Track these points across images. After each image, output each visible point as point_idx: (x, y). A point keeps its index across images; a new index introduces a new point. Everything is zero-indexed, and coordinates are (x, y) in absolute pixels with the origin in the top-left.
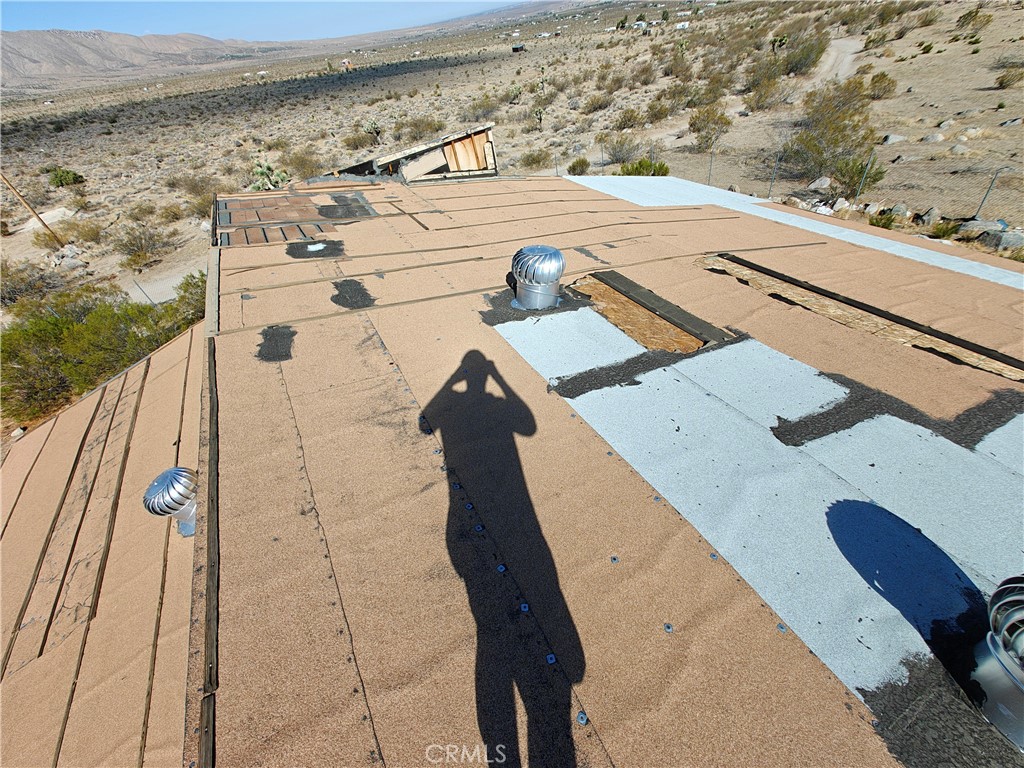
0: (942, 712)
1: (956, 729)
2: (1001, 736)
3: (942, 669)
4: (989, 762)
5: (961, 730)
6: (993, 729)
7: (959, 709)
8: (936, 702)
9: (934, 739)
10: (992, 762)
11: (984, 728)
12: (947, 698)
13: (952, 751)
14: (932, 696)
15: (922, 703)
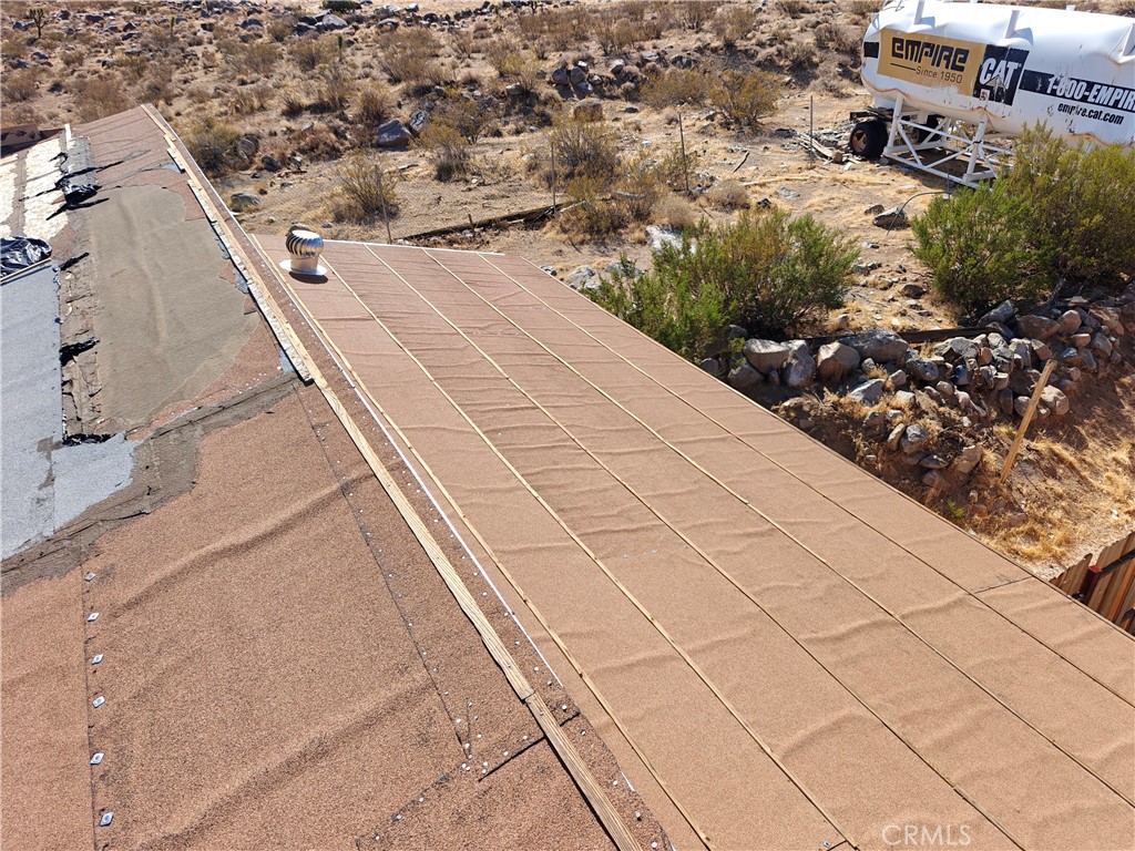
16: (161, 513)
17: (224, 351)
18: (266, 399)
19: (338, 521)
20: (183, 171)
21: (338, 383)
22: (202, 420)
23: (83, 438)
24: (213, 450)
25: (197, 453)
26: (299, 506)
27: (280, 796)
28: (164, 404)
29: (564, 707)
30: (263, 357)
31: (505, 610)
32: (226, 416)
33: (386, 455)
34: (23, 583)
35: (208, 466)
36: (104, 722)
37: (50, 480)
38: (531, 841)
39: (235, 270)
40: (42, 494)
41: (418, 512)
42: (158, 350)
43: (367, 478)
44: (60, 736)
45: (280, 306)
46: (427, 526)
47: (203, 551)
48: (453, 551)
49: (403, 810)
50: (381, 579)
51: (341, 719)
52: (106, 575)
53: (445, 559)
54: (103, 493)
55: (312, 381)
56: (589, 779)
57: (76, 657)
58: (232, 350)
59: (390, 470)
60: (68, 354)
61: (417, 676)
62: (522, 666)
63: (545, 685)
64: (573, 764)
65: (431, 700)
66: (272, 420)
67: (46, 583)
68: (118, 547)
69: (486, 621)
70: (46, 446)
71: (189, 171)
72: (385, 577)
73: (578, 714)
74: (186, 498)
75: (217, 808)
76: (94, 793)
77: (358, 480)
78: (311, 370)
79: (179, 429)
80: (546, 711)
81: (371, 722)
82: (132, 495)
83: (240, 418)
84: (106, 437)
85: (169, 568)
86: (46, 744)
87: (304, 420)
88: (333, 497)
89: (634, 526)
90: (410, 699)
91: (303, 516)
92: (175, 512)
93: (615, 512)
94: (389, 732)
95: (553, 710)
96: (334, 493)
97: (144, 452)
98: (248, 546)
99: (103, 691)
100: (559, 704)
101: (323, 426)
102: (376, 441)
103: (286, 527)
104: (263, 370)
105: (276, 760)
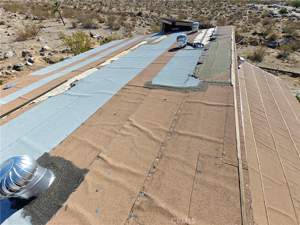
0: (39, 206)
1: (43, 202)
2: (45, 192)
3: (27, 206)
4: (51, 195)
5: (43, 201)
6: (43, 193)
7: (38, 202)
8: (36, 208)
9: (46, 208)
10: (51, 194)
11: (43, 196)
12: (35, 205)
13: (49, 203)
14: (34, 209)
15: (36, 212)
16: (199, 93)
18: (223, 84)
19: (223, 110)
20: (232, 40)
21: (237, 88)
22: (211, 83)
23: (194, 77)
24: (211, 88)
25: (208, 87)
26: (218, 104)
27: (193, 139)
28: (207, 77)
29: (245, 166)
30: (227, 77)
31: (244, 143)
32: (215, 84)
33: (239, 105)
34: (178, 91)
35: (208, 90)
36: (179, 114)
37: (188, 80)
38: (225, 178)
39: (231, 61)
40: (186, 81)
41: (238, 118)
42: (211, 69)
43: (232, 106)
44: (173, 112)
45: (235, 70)
46: (239, 121)
47: (201, 101)
48: (241, 128)
49: (208, 155)
50: (225, 123)
51: (206, 137)
52: (188, 96)
53: (238, 128)
54: (193, 85)
55: (233, 86)
56: (242, 180)
57: (180, 104)
58: (222, 74)
59: (238, 108)
60: (199, 64)
61: (222, 141)
62: (241, 154)
63: (244, 160)
64: (241, 175)
65: (222, 146)
66: (222, 88)
67: (181, 93)
68: (191, 94)
69: (239, 142)
70: (189, 75)
71: (233, 40)
72: (226, 123)
73: (247, 170)
74: (203, 92)
75: (185, 134)
76: (173, 121)
77: (231, 106)
78: (234, 83)
79: (207, 82)
80: (241, 164)
81: (210, 141)
82: (196, 88)
83: (217, 85)
84: (197, 78)
85: (196, 101)
86: (172, 111)
87: (227, 91)
88: (225, 106)
89: (269, 147)
90: (218, 143)
91: (218, 105)
92: (200, 94)
93: (267, 141)
94: (212, 144)
95: (243, 165)
96: (225, 105)
97: (201, 83)
98: (207, 105)
99: (180, 110)
100: (245, 165)
101: (230, 94)
102: (238, 101)
103: (214, 105)
104: (225, 80)
105: (195, 134)
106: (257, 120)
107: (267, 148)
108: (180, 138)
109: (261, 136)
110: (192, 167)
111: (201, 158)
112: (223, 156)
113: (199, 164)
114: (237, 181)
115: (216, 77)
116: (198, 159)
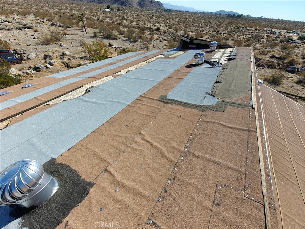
0: (38, 217)
1: (43, 214)
2: (46, 202)
3: (25, 215)
4: (52, 206)
5: (43, 213)
6: (44, 204)
7: (38, 212)
8: (35, 219)
9: (45, 221)
10: (52, 205)
11: (43, 206)
12: (34, 215)
13: (49, 216)
14: (33, 220)
15: (35, 224)
16: (216, 112)
17: (241, 95)
18: (243, 106)
19: (244, 134)
20: (251, 61)
22: (231, 103)
23: (212, 95)
24: (230, 109)
25: (227, 107)
26: (239, 127)
27: (210, 164)
28: (226, 97)
29: (273, 205)
30: (247, 100)
31: (270, 177)
32: (235, 105)
33: (261, 131)
34: (195, 108)
35: (227, 110)
36: (194, 133)
37: (205, 98)
38: (248, 216)
39: (251, 82)
40: (203, 99)
41: (262, 146)
42: (230, 89)
43: (255, 132)
44: (189, 130)
45: (256, 93)
46: (262, 149)
47: (219, 122)
48: (265, 158)
50: (246, 150)
51: (225, 163)
53: (263, 157)
54: (210, 104)
55: (254, 109)
56: (269, 222)
57: (196, 123)
58: (242, 95)
59: (261, 134)
60: (216, 82)
61: (243, 170)
62: (267, 189)
63: (270, 197)
64: (267, 216)
65: (243, 176)
66: (242, 111)
67: (197, 110)
68: (208, 113)
69: (264, 175)
70: (207, 93)
71: (253, 62)
72: (248, 150)
73: (275, 210)
74: (221, 113)
75: (201, 156)
76: (189, 140)
77: (253, 131)
78: (255, 106)
79: (226, 102)
80: (268, 202)
81: (230, 168)
82: (214, 107)
83: (237, 107)
84: (215, 97)
85: (213, 121)
86: (187, 130)
87: (248, 114)
88: (246, 130)
90: (239, 172)
91: (238, 129)
92: (219, 114)
94: (232, 173)
95: (269, 203)
97: (219, 102)
98: (226, 127)
99: (196, 129)
100: (271, 204)
101: (252, 118)
102: (261, 127)
103: (234, 128)
104: (246, 102)
105: (212, 158)
106: (277, 148)
107: (288, 181)
108: (196, 160)
109: (281, 166)
110: (209, 197)
111: (219, 188)
112: (246, 189)
113: (217, 194)
114: (263, 223)
115: (235, 97)
116: (216, 189)
